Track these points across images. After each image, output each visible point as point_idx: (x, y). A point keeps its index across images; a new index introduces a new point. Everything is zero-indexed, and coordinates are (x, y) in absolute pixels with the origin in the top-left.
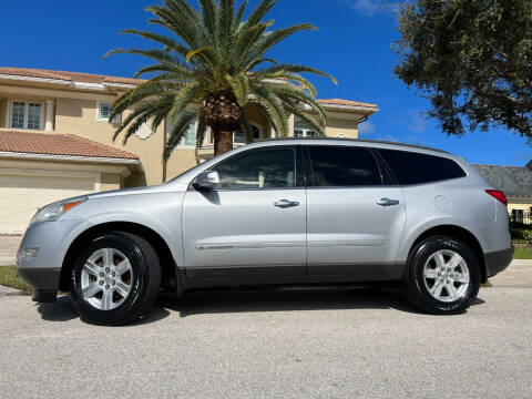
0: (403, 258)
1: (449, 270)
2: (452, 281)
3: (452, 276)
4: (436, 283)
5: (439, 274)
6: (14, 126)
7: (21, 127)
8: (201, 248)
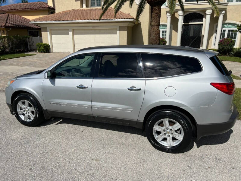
0: (142, 119)
1: (171, 130)
2: (171, 136)
3: (172, 134)
4: (161, 135)
5: (164, 130)
6: (92, 6)
7: (94, 6)
8: (50, 103)
